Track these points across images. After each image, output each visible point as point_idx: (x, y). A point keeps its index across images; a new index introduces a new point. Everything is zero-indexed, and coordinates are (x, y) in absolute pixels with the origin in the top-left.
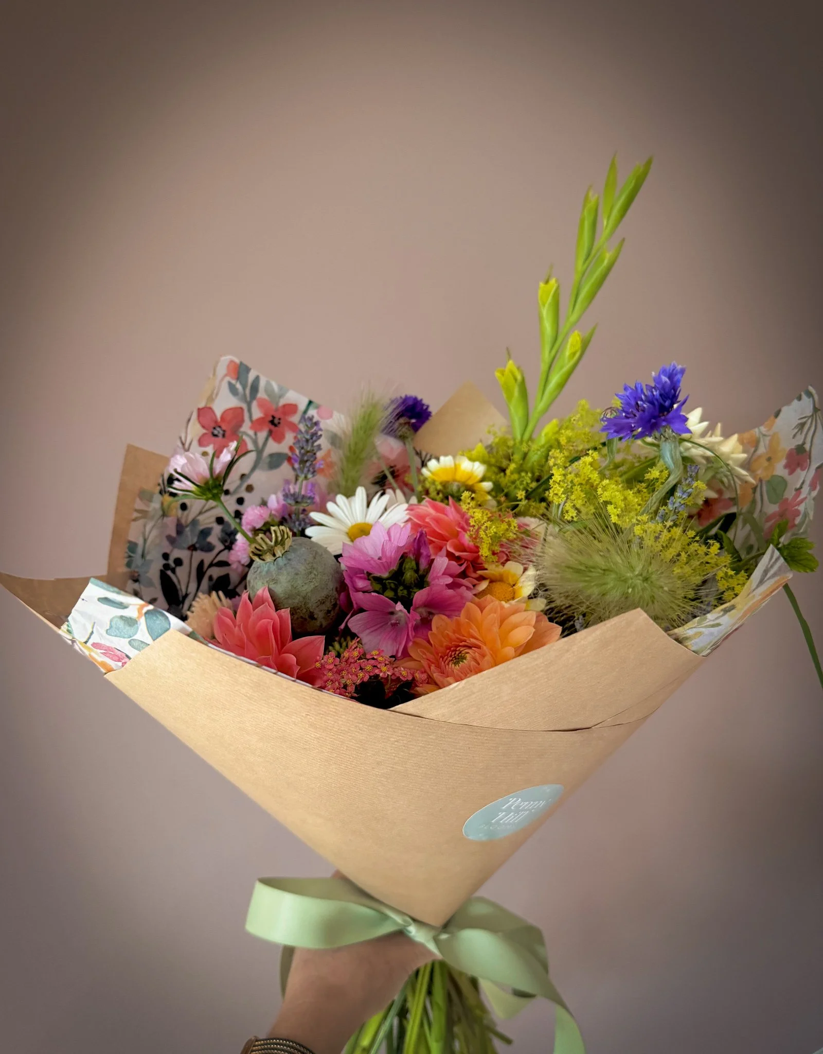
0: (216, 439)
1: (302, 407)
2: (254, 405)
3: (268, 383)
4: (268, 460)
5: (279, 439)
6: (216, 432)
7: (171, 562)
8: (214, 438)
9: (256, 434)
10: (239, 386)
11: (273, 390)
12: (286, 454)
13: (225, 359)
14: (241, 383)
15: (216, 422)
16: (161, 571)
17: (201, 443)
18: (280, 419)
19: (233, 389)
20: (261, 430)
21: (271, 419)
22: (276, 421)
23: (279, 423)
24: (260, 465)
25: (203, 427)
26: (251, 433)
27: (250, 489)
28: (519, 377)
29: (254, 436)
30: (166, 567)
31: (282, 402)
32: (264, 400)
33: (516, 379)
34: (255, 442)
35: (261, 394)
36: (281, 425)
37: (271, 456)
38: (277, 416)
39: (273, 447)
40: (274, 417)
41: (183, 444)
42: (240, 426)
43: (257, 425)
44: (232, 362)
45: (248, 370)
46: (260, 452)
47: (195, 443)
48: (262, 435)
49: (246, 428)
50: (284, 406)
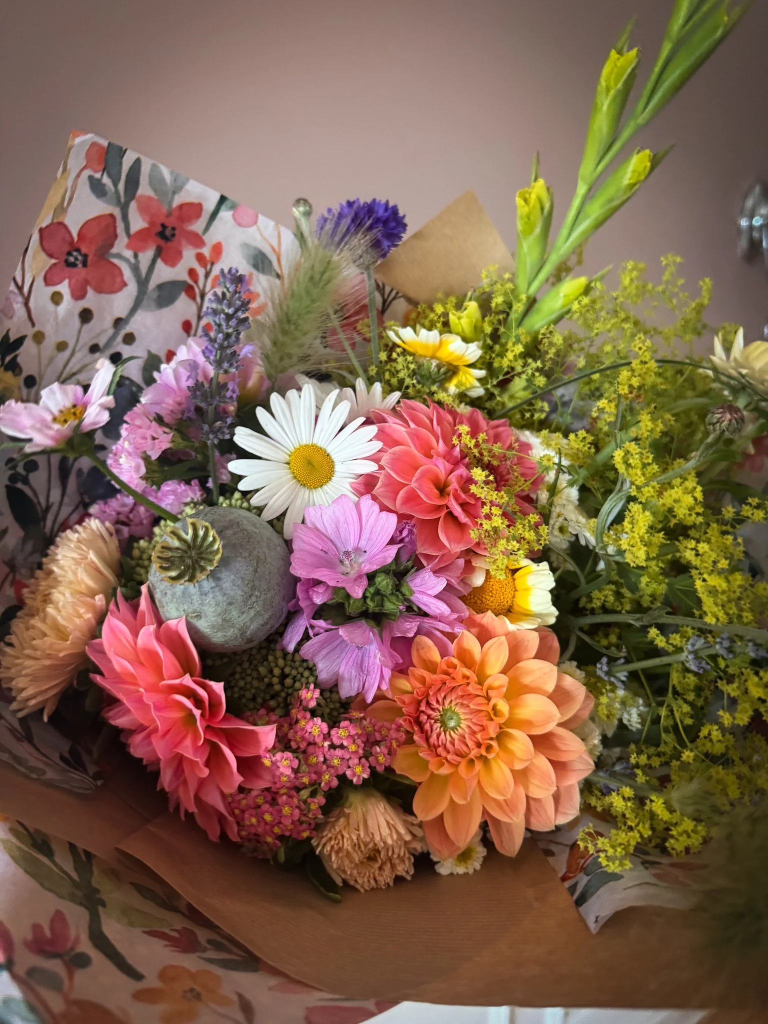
0: (75, 270)
1: (210, 205)
2: (133, 206)
3: (154, 167)
4: (155, 295)
5: (173, 260)
6: (72, 259)
7: (20, 469)
8: (68, 269)
9: (136, 256)
10: (106, 180)
11: (162, 180)
12: (185, 282)
13: (82, 141)
14: (110, 176)
15: (71, 243)
16: (7, 487)
17: (48, 280)
18: (174, 229)
19: (97, 188)
20: (143, 249)
21: (159, 229)
22: (168, 232)
23: (173, 235)
24: (145, 303)
25: (51, 256)
26: (129, 254)
27: (129, 339)
28: (547, 206)
29: (133, 260)
30: (13, 478)
31: (177, 201)
32: (150, 198)
33: (542, 209)
34: (135, 269)
35: (144, 189)
36: (177, 237)
37: (160, 287)
38: (170, 223)
39: (164, 273)
40: (164, 226)
41: (20, 288)
42: (112, 246)
43: (138, 241)
44: (94, 144)
45: (122, 152)
46: (142, 283)
47: (40, 282)
48: (146, 257)
49: (121, 246)
50: (181, 207)
